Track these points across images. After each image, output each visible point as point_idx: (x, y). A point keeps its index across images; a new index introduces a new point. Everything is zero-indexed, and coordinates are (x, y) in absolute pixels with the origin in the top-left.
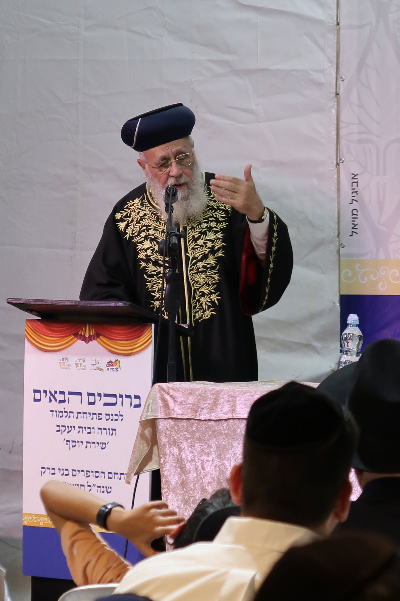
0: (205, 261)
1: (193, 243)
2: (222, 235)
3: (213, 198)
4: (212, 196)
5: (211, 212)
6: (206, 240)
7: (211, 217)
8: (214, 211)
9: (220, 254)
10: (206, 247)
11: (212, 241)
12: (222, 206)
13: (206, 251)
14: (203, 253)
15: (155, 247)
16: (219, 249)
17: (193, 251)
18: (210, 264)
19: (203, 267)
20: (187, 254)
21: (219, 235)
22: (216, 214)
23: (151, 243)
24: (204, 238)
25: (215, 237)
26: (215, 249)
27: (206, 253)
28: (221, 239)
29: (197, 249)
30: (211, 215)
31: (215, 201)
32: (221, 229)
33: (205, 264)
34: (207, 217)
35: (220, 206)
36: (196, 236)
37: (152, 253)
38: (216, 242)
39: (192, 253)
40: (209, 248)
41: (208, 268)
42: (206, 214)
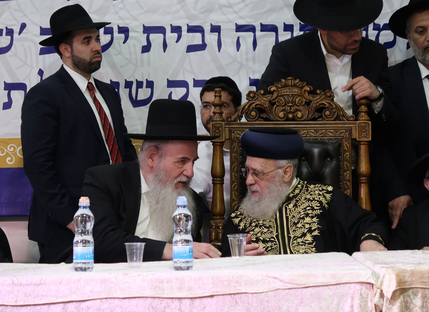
0: (304, 238)
1: (294, 226)
2: (317, 220)
3: (309, 193)
4: (309, 191)
5: (308, 203)
6: (305, 223)
7: (308, 206)
8: (310, 201)
9: (316, 233)
10: (304, 228)
11: (310, 224)
12: (317, 197)
13: (304, 231)
14: (302, 232)
15: (264, 230)
16: (315, 230)
17: (294, 233)
18: (308, 241)
19: (302, 242)
20: (289, 235)
21: (315, 219)
22: (312, 204)
23: (261, 228)
24: (302, 222)
25: (312, 221)
26: (312, 229)
27: (305, 232)
28: (316, 222)
29: (297, 230)
30: (308, 205)
31: (311, 195)
32: (316, 215)
33: (304, 240)
34: (305, 207)
35: (315, 197)
36: (296, 222)
37: (261, 235)
38: (312, 225)
39: (293, 233)
40: (307, 229)
41: (306, 243)
42: (304, 205)
